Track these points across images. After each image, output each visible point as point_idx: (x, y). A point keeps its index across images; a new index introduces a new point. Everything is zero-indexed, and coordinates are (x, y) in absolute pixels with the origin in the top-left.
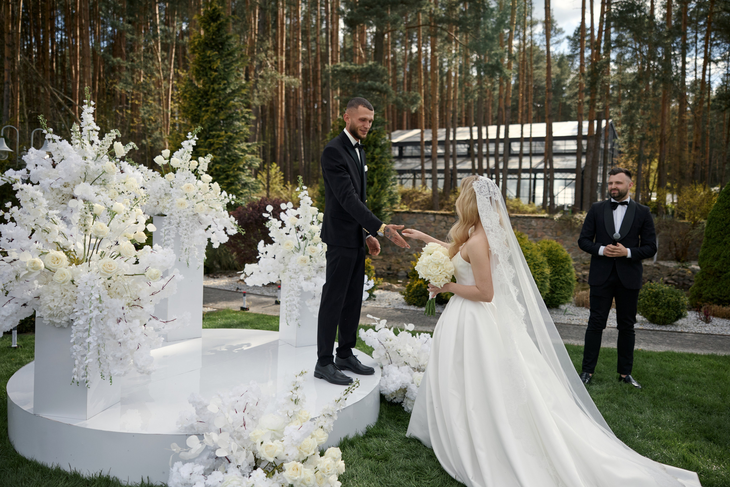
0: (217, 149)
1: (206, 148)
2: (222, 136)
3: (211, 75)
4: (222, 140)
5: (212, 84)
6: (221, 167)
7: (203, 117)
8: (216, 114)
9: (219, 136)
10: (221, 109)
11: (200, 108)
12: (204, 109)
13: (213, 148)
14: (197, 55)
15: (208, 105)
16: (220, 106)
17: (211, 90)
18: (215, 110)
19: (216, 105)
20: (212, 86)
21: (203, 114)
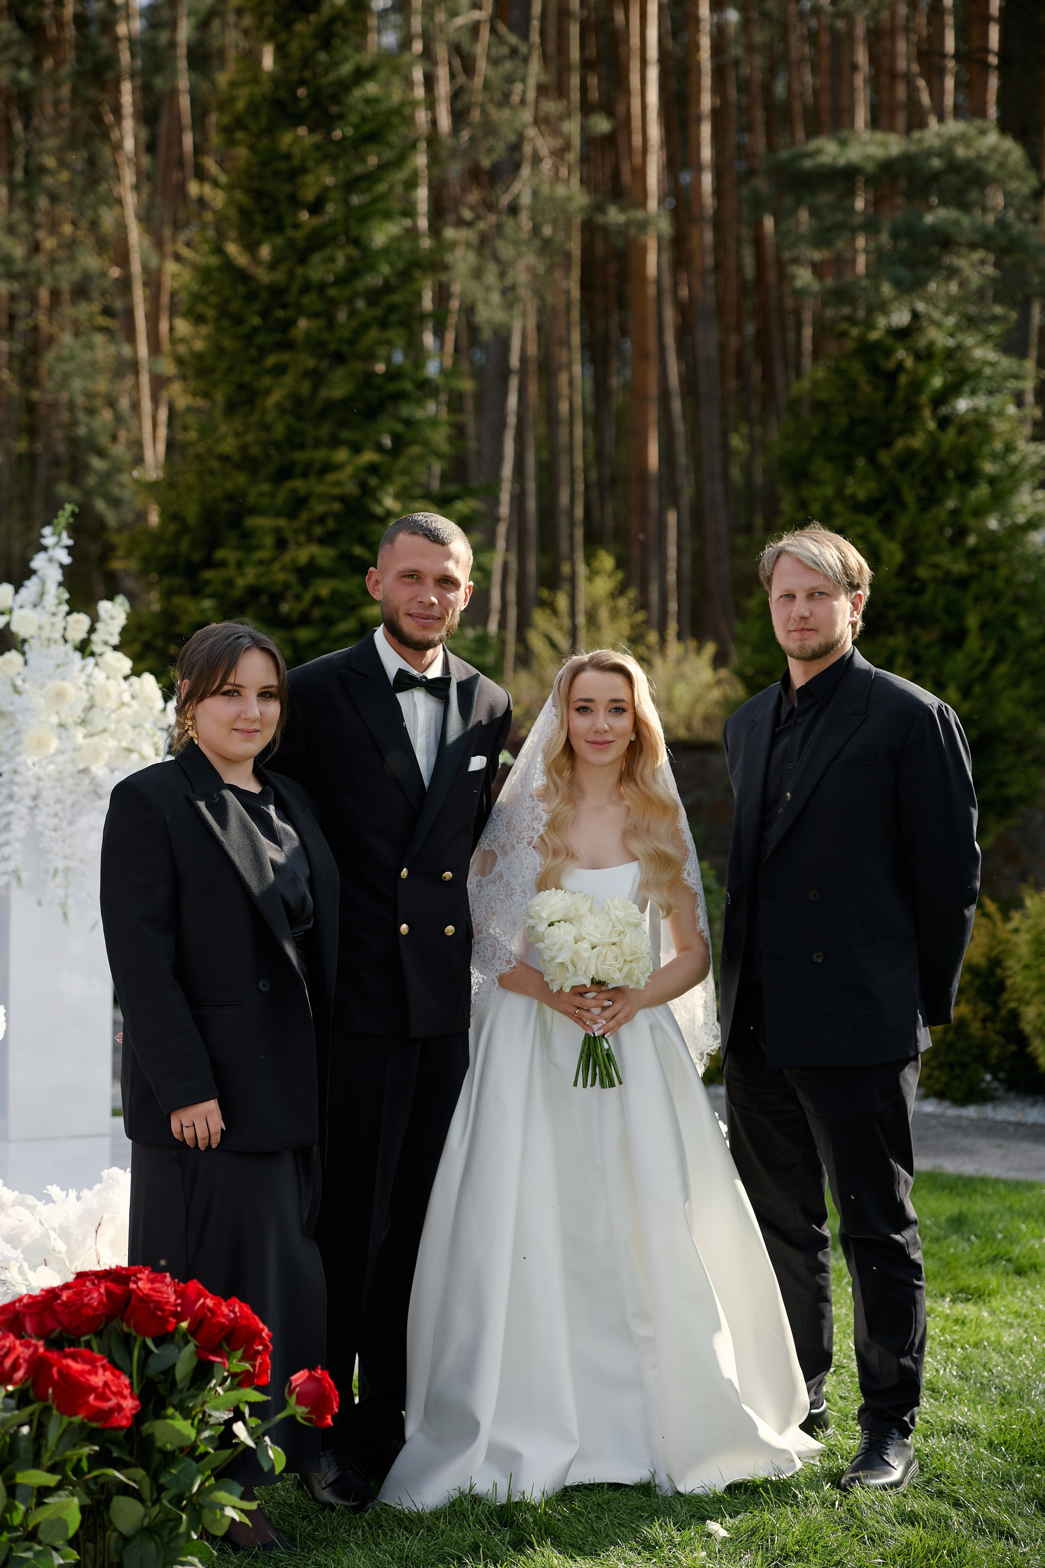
0: (321, 519)
1: (278, 514)
2: (339, 467)
3: (297, 226)
4: (339, 483)
5: (303, 260)
6: (334, 594)
7: (268, 392)
8: (317, 378)
9: (328, 468)
10: (339, 358)
11: (257, 360)
12: (271, 360)
13: (304, 516)
14: (242, 152)
15: (287, 345)
16: (332, 347)
17: (295, 288)
18: (311, 363)
19: (317, 346)
20: (300, 271)
21: (266, 381)
